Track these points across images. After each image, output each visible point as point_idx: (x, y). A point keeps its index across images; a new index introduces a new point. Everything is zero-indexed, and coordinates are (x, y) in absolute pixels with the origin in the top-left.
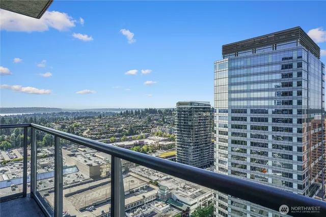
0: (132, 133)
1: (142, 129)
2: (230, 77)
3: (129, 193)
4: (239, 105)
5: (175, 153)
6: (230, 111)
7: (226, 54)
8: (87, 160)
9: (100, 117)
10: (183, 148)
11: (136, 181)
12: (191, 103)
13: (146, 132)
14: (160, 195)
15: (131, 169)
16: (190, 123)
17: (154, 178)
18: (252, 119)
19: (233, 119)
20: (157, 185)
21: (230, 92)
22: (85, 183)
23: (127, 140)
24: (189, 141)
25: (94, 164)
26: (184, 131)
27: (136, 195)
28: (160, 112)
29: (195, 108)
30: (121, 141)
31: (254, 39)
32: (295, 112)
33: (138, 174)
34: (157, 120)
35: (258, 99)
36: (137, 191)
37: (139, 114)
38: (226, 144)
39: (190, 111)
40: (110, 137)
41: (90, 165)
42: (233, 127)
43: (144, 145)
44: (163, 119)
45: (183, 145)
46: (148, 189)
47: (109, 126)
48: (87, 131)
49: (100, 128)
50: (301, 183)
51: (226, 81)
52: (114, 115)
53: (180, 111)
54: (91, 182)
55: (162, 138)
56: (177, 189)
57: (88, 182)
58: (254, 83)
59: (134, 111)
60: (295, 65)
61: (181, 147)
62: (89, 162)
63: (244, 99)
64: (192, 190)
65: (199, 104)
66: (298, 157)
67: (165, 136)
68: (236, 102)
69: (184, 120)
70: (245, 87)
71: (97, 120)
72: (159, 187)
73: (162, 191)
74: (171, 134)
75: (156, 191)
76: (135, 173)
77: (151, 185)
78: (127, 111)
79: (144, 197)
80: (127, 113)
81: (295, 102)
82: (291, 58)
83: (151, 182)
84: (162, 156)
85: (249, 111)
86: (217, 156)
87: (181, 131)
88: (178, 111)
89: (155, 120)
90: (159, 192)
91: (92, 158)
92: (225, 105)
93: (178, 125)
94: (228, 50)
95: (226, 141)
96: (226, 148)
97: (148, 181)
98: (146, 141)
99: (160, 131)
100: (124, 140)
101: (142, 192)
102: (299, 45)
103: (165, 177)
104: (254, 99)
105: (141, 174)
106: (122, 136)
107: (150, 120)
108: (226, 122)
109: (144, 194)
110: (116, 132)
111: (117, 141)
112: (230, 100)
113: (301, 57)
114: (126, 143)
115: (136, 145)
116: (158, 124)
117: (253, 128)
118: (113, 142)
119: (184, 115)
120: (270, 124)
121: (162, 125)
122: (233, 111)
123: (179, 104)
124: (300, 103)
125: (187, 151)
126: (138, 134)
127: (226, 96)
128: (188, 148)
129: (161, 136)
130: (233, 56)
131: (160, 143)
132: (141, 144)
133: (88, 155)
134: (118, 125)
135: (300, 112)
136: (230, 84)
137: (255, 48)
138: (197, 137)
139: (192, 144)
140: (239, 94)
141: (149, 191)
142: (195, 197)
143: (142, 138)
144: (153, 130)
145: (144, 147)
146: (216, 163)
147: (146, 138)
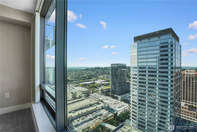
0: (90, 78)
1: (94, 76)
2: (138, 52)
3: (90, 105)
4: (142, 65)
5: (110, 87)
6: (138, 68)
7: (135, 41)
8: (70, 90)
9: (75, 71)
10: (114, 85)
11: (93, 100)
12: (117, 64)
13: (96, 78)
14: (104, 107)
15: (90, 95)
16: (117, 74)
17: (101, 99)
18: (149, 72)
19: (140, 71)
20: (102, 102)
21: (138, 59)
22: (70, 100)
23: (88, 81)
24: (117, 82)
25: (74, 92)
26: (114, 77)
27: (93, 106)
28: (102, 68)
29: (119, 67)
30: (85, 82)
31: (149, 34)
32: (170, 68)
33: (93, 97)
34: (101, 72)
35: (151, 62)
36: (93, 104)
37: (93, 69)
38: (136, 84)
39: (117, 68)
40: (80, 80)
41: (72, 93)
42: (139, 75)
43: (95, 84)
44: (104, 72)
45: (114, 83)
46: (98, 103)
47: (79, 75)
48: (70, 77)
49: (75, 76)
50: (172, 101)
51: (136, 54)
52: (81, 70)
53: (112, 68)
54: (73, 100)
55: (103, 81)
56: (112, 104)
57: (71, 100)
58: (150, 54)
59: (90, 68)
60: (169, 46)
61: (113, 85)
62: (72, 91)
63: (145, 62)
64: (118, 104)
65: (121, 65)
66: (171, 89)
67: (105, 80)
68: (141, 63)
69: (114, 72)
70: (145, 57)
71: (74, 72)
72: (103, 103)
73: (105, 105)
74: (107, 78)
75: (102, 104)
76: (92, 96)
77: (99, 102)
78: (87, 68)
79: (97, 107)
80: (87, 69)
81: (170, 64)
82: (168, 43)
83: (99, 101)
84: (104, 89)
85: (147, 68)
86: (131, 89)
87: (113, 77)
88: (111, 68)
89: (100, 72)
90: (103, 105)
91: (73, 89)
92: (136, 65)
93: (111, 74)
94: (137, 39)
95: (136, 82)
96: (136, 85)
97: (98, 100)
98: (96, 82)
99: (102, 77)
100: (86, 81)
101: (96, 105)
102: (171, 36)
103: (106, 98)
104: (149, 62)
105: (94, 97)
106: (85, 79)
107: (97, 72)
108: (136, 73)
109: (96, 106)
110: (82, 78)
111: (83, 82)
112: (138, 62)
113: (172, 42)
114: (87, 83)
115: (92, 83)
116: (101, 74)
117: (149, 76)
118: (81, 82)
119: (114, 70)
120: (158, 74)
121: (103, 75)
122: (140, 68)
123: (112, 65)
124: (172, 64)
125: (116, 86)
126: (92, 78)
127: (136, 61)
128: (116, 85)
129: (103, 79)
130: (139, 42)
131: (103, 83)
132: (94, 83)
133: (71, 88)
134: (83, 75)
135: (172, 68)
136: (138, 55)
137: (150, 38)
138: (120, 80)
139: (117, 83)
140: (142, 60)
141: (99, 105)
142: (120, 108)
143: (94, 80)
144: (99, 77)
145: (96, 85)
146: (131, 92)
147: (96, 80)
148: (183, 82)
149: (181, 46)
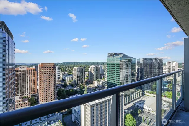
102: (4, 31)
113: (5, 37)
148: (17, 77)
149: (14, 43)
